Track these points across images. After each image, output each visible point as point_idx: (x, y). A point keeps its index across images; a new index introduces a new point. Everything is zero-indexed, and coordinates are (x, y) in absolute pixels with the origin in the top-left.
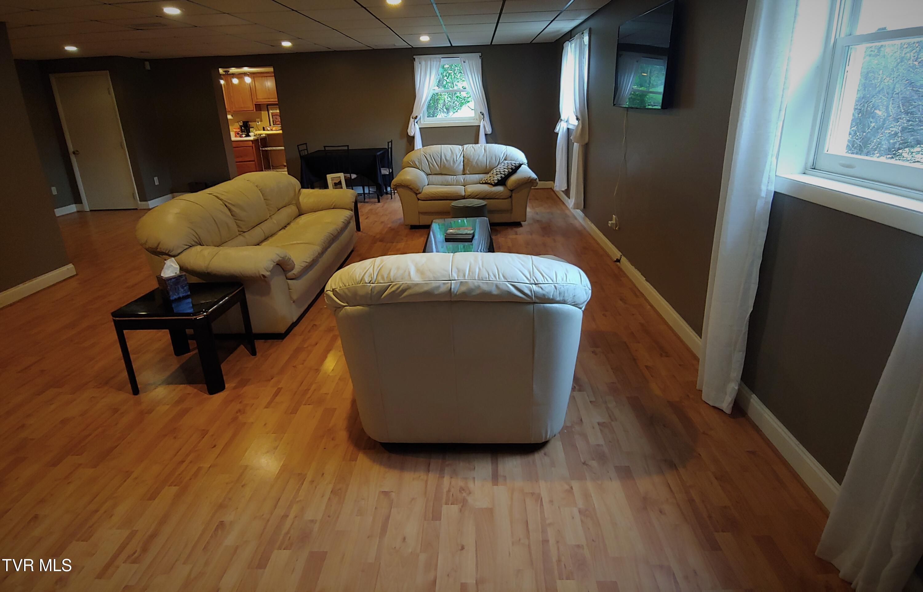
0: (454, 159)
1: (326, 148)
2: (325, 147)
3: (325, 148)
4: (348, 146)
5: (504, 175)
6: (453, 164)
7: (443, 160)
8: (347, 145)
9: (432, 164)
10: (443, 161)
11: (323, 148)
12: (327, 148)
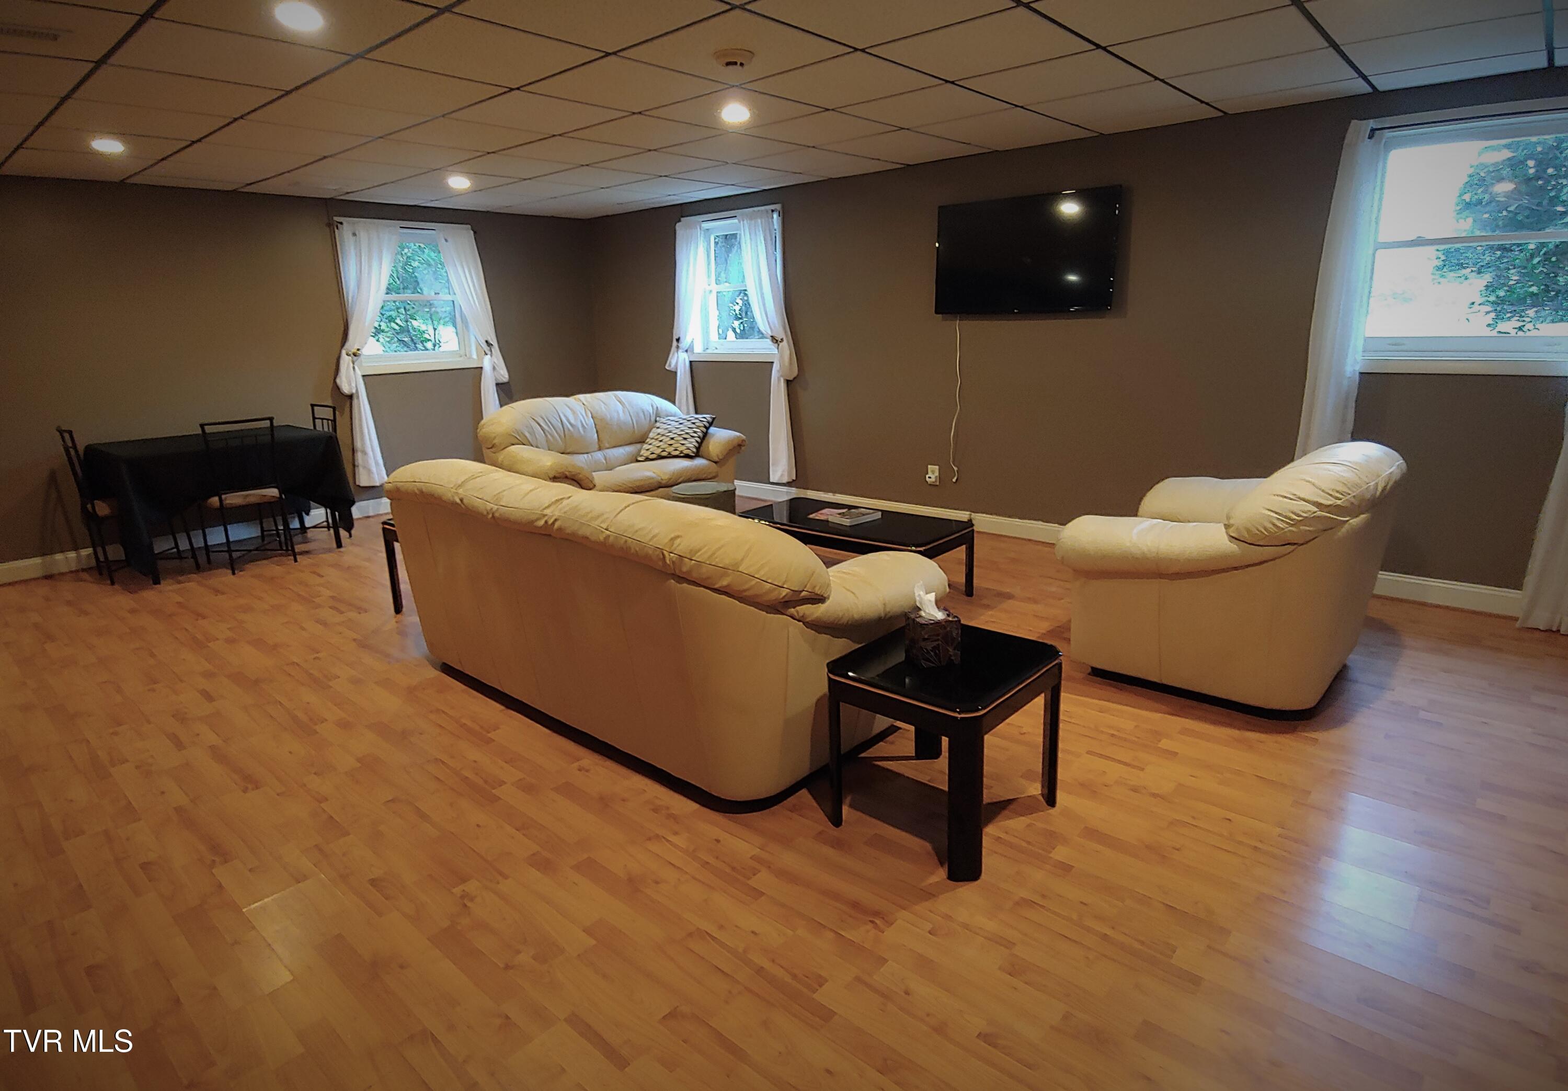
0: (581, 421)
1: (206, 427)
2: (202, 426)
3: (203, 430)
4: (271, 419)
5: (699, 437)
6: (584, 432)
7: (567, 426)
8: (270, 415)
9: (550, 434)
10: (569, 430)
11: (200, 429)
12: (208, 429)
